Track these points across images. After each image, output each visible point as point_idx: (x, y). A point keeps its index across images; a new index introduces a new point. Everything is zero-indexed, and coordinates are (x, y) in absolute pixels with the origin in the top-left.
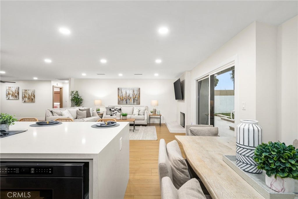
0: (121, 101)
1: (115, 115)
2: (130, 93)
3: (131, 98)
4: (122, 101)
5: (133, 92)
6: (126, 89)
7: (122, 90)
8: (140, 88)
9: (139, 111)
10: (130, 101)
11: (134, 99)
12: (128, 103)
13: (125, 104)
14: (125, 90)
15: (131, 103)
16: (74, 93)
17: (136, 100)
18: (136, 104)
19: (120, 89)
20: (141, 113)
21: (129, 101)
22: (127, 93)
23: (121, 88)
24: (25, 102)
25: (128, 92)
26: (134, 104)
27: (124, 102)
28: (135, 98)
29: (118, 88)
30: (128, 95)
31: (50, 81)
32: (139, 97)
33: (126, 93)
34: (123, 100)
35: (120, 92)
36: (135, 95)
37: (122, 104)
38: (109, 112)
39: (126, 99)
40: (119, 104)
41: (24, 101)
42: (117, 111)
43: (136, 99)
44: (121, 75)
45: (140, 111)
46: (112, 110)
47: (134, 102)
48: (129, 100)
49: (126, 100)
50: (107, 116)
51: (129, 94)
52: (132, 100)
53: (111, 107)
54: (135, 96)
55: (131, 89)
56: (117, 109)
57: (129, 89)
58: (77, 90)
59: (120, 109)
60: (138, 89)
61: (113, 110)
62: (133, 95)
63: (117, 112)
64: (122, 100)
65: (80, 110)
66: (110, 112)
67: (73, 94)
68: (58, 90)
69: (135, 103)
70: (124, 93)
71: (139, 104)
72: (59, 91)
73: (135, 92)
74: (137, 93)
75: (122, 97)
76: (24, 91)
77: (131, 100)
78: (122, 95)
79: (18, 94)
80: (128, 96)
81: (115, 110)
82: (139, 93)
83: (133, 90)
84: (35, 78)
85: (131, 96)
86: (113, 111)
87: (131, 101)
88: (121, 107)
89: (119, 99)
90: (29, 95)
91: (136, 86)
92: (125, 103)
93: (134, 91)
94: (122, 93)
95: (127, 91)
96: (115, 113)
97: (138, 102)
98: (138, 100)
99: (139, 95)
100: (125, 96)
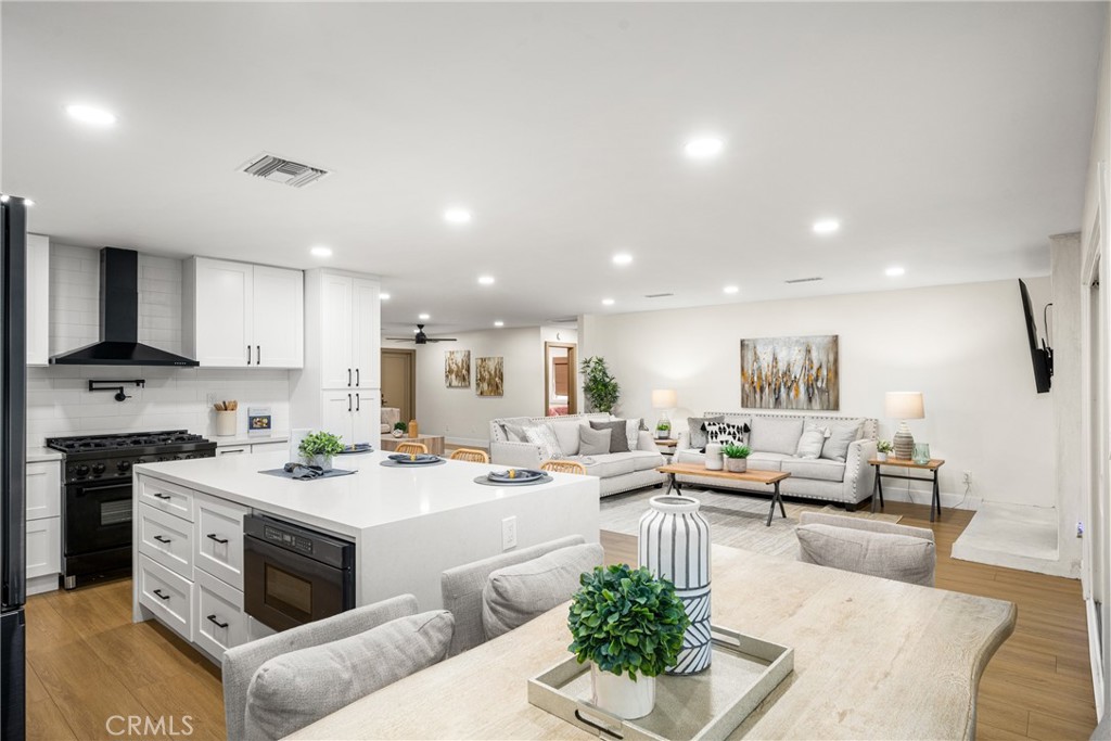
0: (755, 392)
2: (792, 358)
3: (795, 381)
4: (758, 397)
5: (803, 353)
6: (773, 341)
7: (759, 349)
8: (837, 336)
9: (826, 439)
10: (792, 394)
11: (810, 388)
12: (784, 404)
13: (771, 406)
14: (769, 350)
15: (797, 403)
16: (592, 365)
17: (823, 388)
18: (822, 409)
19: (751, 346)
20: (832, 449)
21: (788, 394)
22: (779, 358)
23: (755, 341)
24: (482, 393)
25: (783, 356)
26: (810, 408)
27: (768, 395)
28: (817, 380)
29: (742, 341)
30: (782, 367)
31: (537, 328)
32: (831, 375)
33: (775, 359)
34: (761, 389)
35: (750, 356)
36: (816, 366)
37: (758, 405)
38: (699, 439)
39: (773, 386)
40: (747, 407)
41: (479, 393)
42: (729, 434)
43: (819, 384)
44: (731, 290)
45: (827, 442)
46: (709, 429)
47: (810, 400)
48: (789, 388)
49: (777, 391)
50: (692, 451)
51: (789, 365)
52: (802, 388)
53: (707, 420)
54: (814, 372)
55: (797, 341)
56: (729, 426)
57: (788, 343)
58: (600, 357)
59: (746, 429)
60: (830, 339)
61: (716, 428)
62: (804, 367)
63: (730, 438)
64: (758, 390)
65: (592, 425)
66: (704, 438)
67: (589, 370)
68: (564, 354)
69: (816, 403)
70: (766, 360)
71: (836, 407)
72: (564, 358)
73: (814, 354)
74: (824, 360)
75: (759, 378)
76: (480, 361)
77: (797, 390)
78: (759, 369)
79: (468, 370)
80: (785, 374)
81: (722, 431)
82: (836, 361)
83: (803, 348)
84: (499, 324)
85: (797, 371)
86: (715, 435)
87: (797, 395)
88: (753, 417)
89: (747, 386)
90: (490, 375)
91: (816, 326)
92: (772, 401)
93: (808, 351)
94: (756, 359)
95: (778, 351)
96: (723, 442)
97: (831, 398)
98: (831, 392)
99: (832, 368)
100: (770, 373)
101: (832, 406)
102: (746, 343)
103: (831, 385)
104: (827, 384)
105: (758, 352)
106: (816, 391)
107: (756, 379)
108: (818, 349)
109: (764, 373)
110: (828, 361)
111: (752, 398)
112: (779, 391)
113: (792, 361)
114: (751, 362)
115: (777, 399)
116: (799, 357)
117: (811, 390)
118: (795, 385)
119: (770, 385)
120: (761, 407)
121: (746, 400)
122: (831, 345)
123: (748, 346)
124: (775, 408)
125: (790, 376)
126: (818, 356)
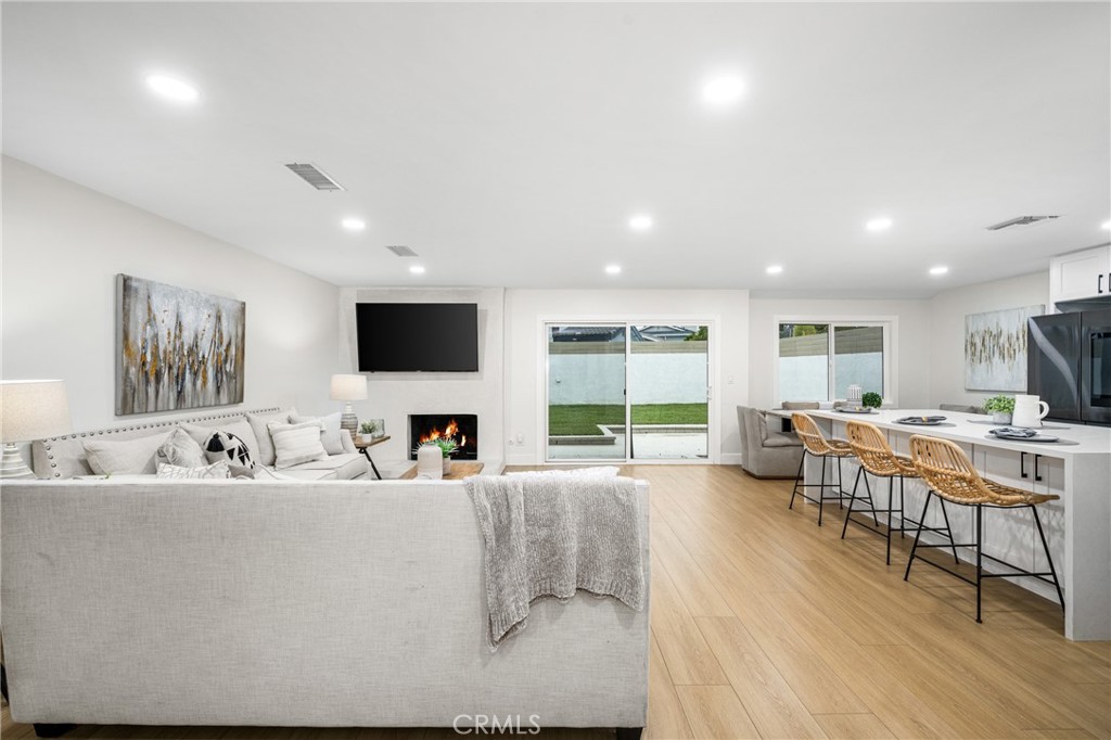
0: (147, 382)
2: (198, 323)
3: (203, 362)
4: (151, 390)
5: (213, 319)
6: (174, 292)
7: (156, 301)
8: (244, 304)
10: (199, 383)
11: (219, 370)
12: (189, 400)
13: (172, 406)
14: (171, 307)
15: (205, 394)
17: (230, 376)
19: (142, 293)
21: (194, 384)
22: (184, 321)
23: (149, 285)
25: (189, 320)
26: (218, 405)
27: (167, 390)
28: (226, 361)
29: (125, 280)
30: (188, 337)
32: (240, 354)
33: (179, 325)
34: (158, 377)
35: (139, 313)
36: (225, 341)
37: (151, 407)
39: (175, 371)
40: (133, 413)
43: (228, 367)
47: (218, 390)
48: (196, 374)
49: (179, 379)
51: (196, 336)
52: (211, 374)
54: (223, 349)
55: (207, 301)
57: (195, 300)
60: (239, 305)
62: (213, 341)
64: (152, 378)
69: (224, 398)
70: (165, 323)
71: (241, 399)
73: (224, 324)
74: (234, 334)
75: (155, 355)
77: (205, 371)
78: (156, 336)
80: (191, 351)
82: (242, 336)
83: (214, 314)
85: (205, 347)
87: (205, 383)
89: (133, 370)
91: (228, 283)
92: (173, 396)
93: (219, 318)
94: (151, 320)
95: (183, 310)
97: (238, 386)
98: (238, 378)
99: (240, 344)
100: (170, 348)
101: (238, 399)
102: (134, 284)
103: (238, 368)
104: (235, 367)
105: (154, 308)
106: (224, 378)
107: (149, 358)
108: (228, 315)
109: (161, 348)
110: (237, 336)
111: (142, 395)
112: (183, 380)
113: (200, 329)
114: (140, 327)
115: (179, 393)
116: (208, 326)
117: (219, 375)
118: (202, 368)
119: (170, 368)
120: (156, 411)
121: (130, 399)
122: (239, 314)
123: (136, 290)
124: (176, 409)
125: (198, 354)
126: (228, 327)
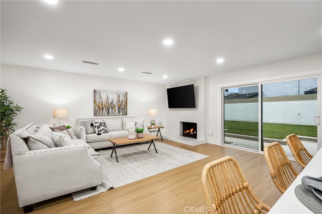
0: (100, 110)
1: (102, 132)
2: (113, 98)
3: (115, 106)
4: (101, 111)
5: (117, 97)
6: (107, 91)
7: (102, 94)
8: (127, 92)
9: (136, 123)
10: (113, 110)
11: (119, 108)
12: (111, 114)
13: (106, 115)
14: (106, 94)
15: (115, 113)
17: (123, 109)
18: (123, 115)
19: (98, 92)
21: (112, 110)
22: (109, 97)
23: (100, 91)
25: (110, 97)
26: (119, 115)
27: (105, 111)
28: (121, 106)
30: (110, 101)
32: (125, 104)
33: (108, 98)
34: (103, 109)
35: (98, 96)
36: (121, 101)
37: (101, 115)
38: (91, 129)
39: (107, 108)
40: (96, 116)
43: (122, 107)
44: (121, 69)
46: (95, 125)
47: (119, 112)
48: (112, 108)
49: (108, 109)
51: (112, 100)
52: (117, 108)
54: (120, 103)
55: (115, 93)
57: (112, 93)
60: (125, 93)
61: (98, 124)
62: (117, 101)
64: (101, 109)
66: (93, 129)
69: (121, 114)
70: (104, 98)
71: (126, 114)
73: (121, 97)
75: (102, 104)
78: (102, 101)
80: (111, 103)
82: (127, 100)
83: (117, 95)
85: (115, 103)
86: (98, 127)
87: (115, 111)
88: (104, 119)
89: (96, 107)
91: (122, 88)
92: (106, 113)
93: (119, 96)
94: (100, 97)
95: (109, 95)
96: (102, 129)
97: (125, 111)
98: (125, 110)
99: (126, 102)
100: (106, 103)
102: (96, 91)
103: (125, 107)
104: (124, 107)
105: (101, 95)
106: (121, 109)
107: (100, 105)
108: (122, 95)
110: (125, 100)
111: (99, 112)
112: (109, 109)
113: (113, 99)
114: (98, 99)
115: (108, 112)
116: (116, 98)
117: (119, 109)
118: (114, 107)
119: (106, 107)
120: (102, 116)
121: (96, 113)
122: (125, 95)
123: (97, 92)
124: (107, 115)
125: (113, 104)
126: (122, 98)
